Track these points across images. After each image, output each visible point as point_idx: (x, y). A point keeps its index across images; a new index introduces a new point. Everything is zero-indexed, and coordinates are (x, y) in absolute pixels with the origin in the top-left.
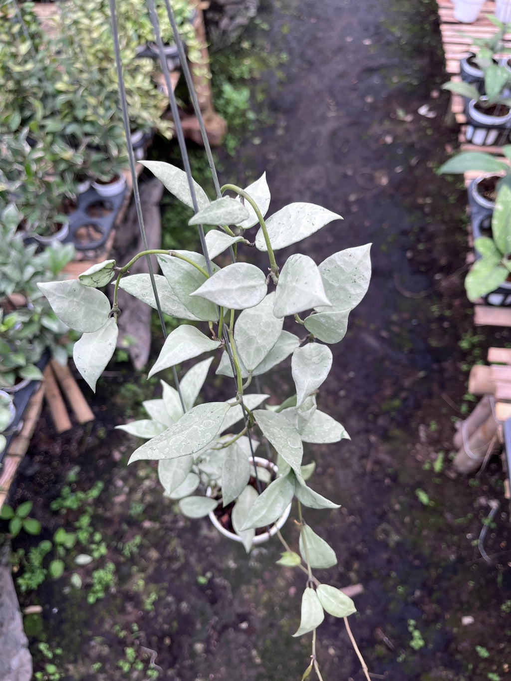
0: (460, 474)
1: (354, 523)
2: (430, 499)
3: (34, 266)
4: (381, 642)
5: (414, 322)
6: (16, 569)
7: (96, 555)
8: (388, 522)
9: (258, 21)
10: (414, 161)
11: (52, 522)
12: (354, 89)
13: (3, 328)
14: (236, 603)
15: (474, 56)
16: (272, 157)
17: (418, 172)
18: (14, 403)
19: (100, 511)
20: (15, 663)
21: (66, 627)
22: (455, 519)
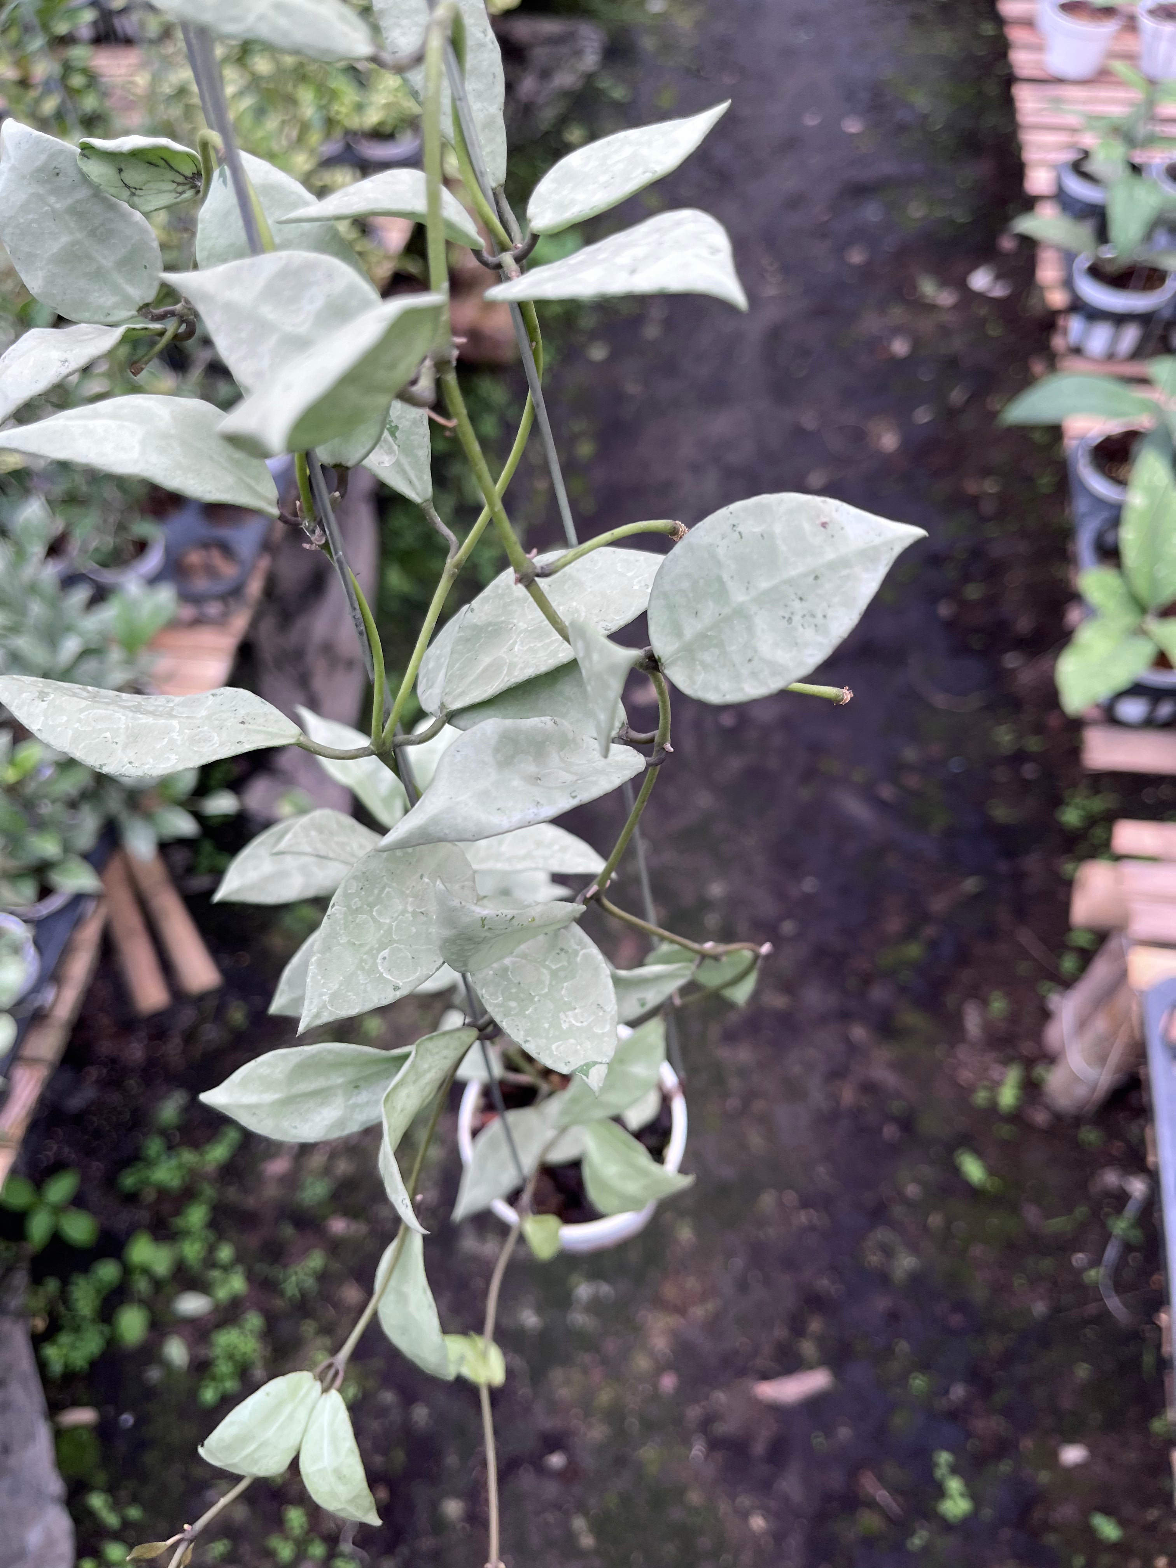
0: (1058, 1117)
1: (812, 1228)
2: (991, 1171)
3: (81, 634)
4: (872, 1504)
5: (955, 766)
6: (40, 1324)
7: (222, 1294)
8: (892, 1225)
9: (605, 83)
10: (957, 395)
11: (123, 1218)
12: (822, 232)
13: (11, 775)
14: (539, 1408)
15: (1086, 155)
16: (632, 388)
17: (968, 422)
18: (37, 943)
19: (232, 1194)
20: (34, 1537)
21: (150, 1458)
22: (1048, 1218)
